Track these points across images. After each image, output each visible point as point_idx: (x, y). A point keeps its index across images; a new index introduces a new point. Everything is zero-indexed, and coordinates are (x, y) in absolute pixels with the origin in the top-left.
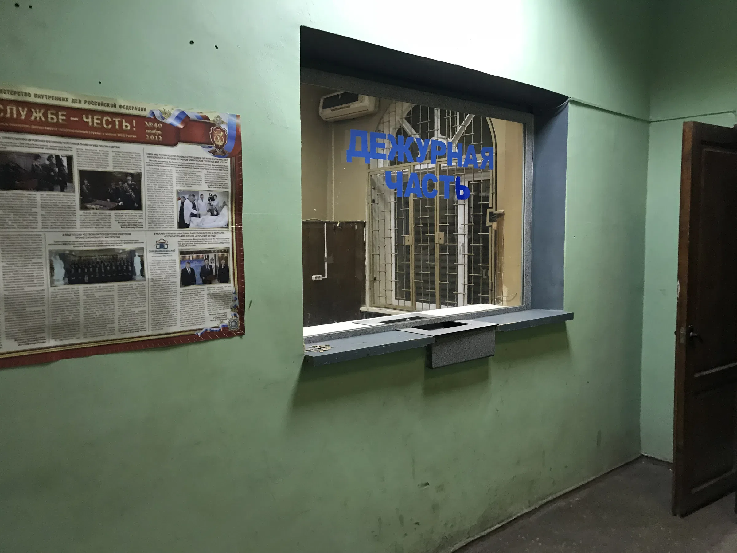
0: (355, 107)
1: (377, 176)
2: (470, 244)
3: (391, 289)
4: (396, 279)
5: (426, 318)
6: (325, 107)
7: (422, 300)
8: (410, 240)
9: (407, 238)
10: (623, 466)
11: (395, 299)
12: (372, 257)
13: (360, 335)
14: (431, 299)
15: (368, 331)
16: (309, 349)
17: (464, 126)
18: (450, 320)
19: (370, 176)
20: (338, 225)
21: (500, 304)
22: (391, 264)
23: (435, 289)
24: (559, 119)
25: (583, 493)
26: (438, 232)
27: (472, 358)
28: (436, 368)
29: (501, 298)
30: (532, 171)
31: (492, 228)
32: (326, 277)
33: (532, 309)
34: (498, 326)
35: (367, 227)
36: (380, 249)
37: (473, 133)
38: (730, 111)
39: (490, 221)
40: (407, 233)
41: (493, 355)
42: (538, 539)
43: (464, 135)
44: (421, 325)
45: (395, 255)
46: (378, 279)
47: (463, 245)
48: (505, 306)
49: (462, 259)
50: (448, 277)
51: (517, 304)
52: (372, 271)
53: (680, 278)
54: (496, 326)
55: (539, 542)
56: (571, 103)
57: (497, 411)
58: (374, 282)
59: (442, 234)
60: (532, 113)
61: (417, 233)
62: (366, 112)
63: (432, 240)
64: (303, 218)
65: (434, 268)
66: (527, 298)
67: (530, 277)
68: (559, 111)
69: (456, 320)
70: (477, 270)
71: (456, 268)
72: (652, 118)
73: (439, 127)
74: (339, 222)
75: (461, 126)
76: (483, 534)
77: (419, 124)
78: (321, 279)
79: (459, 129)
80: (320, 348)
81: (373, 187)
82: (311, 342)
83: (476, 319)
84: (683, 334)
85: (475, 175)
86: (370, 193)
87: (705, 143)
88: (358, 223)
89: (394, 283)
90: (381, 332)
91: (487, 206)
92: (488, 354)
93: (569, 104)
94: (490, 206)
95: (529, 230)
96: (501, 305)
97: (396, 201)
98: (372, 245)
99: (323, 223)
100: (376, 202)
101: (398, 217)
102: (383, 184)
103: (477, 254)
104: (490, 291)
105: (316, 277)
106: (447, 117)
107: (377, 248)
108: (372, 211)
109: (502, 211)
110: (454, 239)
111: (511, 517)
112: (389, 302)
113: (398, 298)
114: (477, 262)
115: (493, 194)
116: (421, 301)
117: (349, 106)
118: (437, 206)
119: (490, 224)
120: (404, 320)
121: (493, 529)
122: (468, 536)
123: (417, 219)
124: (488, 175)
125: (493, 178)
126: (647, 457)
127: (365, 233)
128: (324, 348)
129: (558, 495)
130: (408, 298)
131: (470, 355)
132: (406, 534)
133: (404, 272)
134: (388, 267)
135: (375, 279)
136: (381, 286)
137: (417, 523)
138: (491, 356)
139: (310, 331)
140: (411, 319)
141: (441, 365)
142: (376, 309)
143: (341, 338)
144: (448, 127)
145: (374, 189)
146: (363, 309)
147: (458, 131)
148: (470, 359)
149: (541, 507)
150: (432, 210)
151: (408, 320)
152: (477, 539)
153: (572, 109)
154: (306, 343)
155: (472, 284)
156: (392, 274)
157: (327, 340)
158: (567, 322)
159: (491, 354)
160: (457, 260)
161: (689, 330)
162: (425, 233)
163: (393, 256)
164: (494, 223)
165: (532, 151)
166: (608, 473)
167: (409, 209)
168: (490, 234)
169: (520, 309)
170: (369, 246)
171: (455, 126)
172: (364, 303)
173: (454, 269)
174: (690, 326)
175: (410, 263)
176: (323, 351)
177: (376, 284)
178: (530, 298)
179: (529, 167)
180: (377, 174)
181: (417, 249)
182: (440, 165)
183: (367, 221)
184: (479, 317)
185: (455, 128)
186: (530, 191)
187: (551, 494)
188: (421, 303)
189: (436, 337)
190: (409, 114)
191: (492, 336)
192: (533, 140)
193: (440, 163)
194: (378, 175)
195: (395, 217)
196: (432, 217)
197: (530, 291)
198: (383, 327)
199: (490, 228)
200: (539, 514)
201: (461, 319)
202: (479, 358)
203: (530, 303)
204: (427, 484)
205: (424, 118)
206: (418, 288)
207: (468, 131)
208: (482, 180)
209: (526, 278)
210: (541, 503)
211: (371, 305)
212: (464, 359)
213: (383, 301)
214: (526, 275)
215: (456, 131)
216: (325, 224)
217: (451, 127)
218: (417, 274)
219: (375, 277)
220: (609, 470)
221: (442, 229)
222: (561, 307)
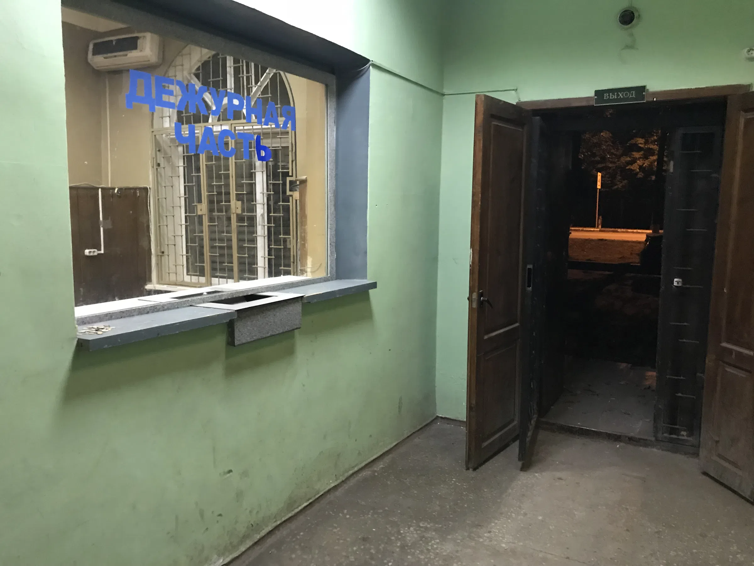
0: (133, 56)
1: (162, 137)
2: (270, 214)
3: (182, 264)
4: (187, 253)
5: (226, 292)
6: (95, 53)
7: (219, 276)
8: (202, 208)
9: (199, 206)
10: (421, 429)
11: (187, 275)
12: (159, 228)
13: (148, 313)
14: (228, 274)
15: (158, 308)
16: (84, 331)
17: (260, 86)
18: (252, 293)
19: (154, 136)
20: (116, 191)
21: (304, 275)
22: (182, 236)
23: (232, 263)
24: (361, 82)
25: (387, 459)
26: (235, 201)
27: (278, 332)
28: (239, 345)
29: (305, 269)
30: (335, 136)
31: (292, 198)
32: (102, 252)
33: (336, 279)
34: (305, 297)
35: (151, 194)
36: (168, 219)
37: (270, 95)
38: (512, 88)
39: (290, 190)
40: (200, 201)
41: (299, 328)
42: (345, 511)
43: (261, 96)
44: (220, 299)
45: (186, 226)
46: (166, 253)
47: (263, 215)
48: (310, 277)
49: (261, 230)
50: (246, 249)
51: (322, 274)
52: (159, 243)
53: (472, 246)
54: (303, 296)
55: (347, 514)
56: (373, 67)
57: (304, 385)
58: (161, 256)
59: (239, 203)
60: (334, 73)
61: (211, 202)
62: (147, 63)
63: (228, 208)
64: (70, 183)
65: (231, 240)
66: (331, 268)
67: (334, 246)
68: (361, 74)
69: (260, 293)
70: (277, 242)
71: (255, 240)
72: (446, 91)
73: (233, 86)
74: (118, 188)
75: (257, 87)
76: (290, 515)
77: (210, 82)
78: (96, 254)
79: (254, 89)
80: (98, 330)
81: (157, 150)
82: (85, 324)
83: (281, 291)
84: (475, 299)
85: (274, 140)
86: (154, 156)
87: (493, 116)
88: (140, 189)
89: (185, 257)
90: (173, 309)
91: (286, 175)
92: (296, 327)
93: (371, 67)
94: (290, 174)
95: (333, 198)
96: (305, 277)
97: (186, 165)
98: (159, 216)
99: (98, 188)
100: (162, 165)
101: (188, 183)
102: (170, 147)
103: (277, 226)
104: (292, 264)
105: (90, 252)
106: (241, 75)
107: (165, 218)
108: (157, 175)
109: (304, 177)
110: (252, 209)
111: (318, 494)
112: (180, 279)
113: (190, 273)
114: (277, 233)
115: (292, 161)
116: (217, 277)
117: (126, 55)
118: (232, 171)
119: (291, 193)
120: (201, 294)
121: (300, 508)
122: (275, 520)
123: (210, 187)
124: (287, 142)
125: (292, 144)
126: (442, 418)
127: (149, 201)
128: (103, 329)
129: (363, 464)
130: (202, 274)
131: (276, 329)
132: (207, 529)
133: (197, 245)
134: (178, 239)
135: (163, 252)
136: (169, 261)
137: (220, 515)
138: (297, 329)
139: (83, 311)
140: (209, 293)
141: (244, 341)
142: (165, 286)
143: (125, 317)
144: (242, 87)
145: (159, 151)
146: (148, 287)
147: (253, 91)
148: (276, 333)
149: (348, 478)
150: (227, 177)
151: (205, 294)
152: (285, 521)
153: (373, 74)
154: (79, 325)
155: (273, 257)
156: (182, 247)
157: (106, 320)
158: (371, 291)
159: (298, 327)
160: (257, 232)
161: (481, 295)
162: (219, 202)
163: (184, 227)
164: (295, 192)
165: (334, 115)
166: (408, 437)
167: (201, 174)
168: (290, 204)
169: (325, 280)
170: (155, 217)
171: (250, 86)
172: (150, 280)
173: (254, 241)
174: (480, 291)
175: (204, 234)
176: (101, 333)
177: (165, 259)
178: (335, 268)
179: (332, 131)
180: (162, 135)
181: (211, 219)
182: (235, 127)
183: (151, 186)
184: (284, 289)
185: (251, 89)
186: (333, 157)
187: (355, 466)
188: (217, 279)
189: (238, 311)
190: (198, 69)
191: (298, 307)
192: (335, 103)
193: (235, 125)
194: (164, 135)
195: (185, 183)
196: (227, 185)
197: (335, 261)
198: (175, 303)
199: (291, 198)
200: (346, 486)
201: (265, 292)
202: (286, 332)
203: (335, 274)
204: (230, 471)
205: (216, 75)
206: (213, 262)
207: (265, 91)
208: (282, 147)
209: (330, 247)
210: (347, 475)
211: (159, 283)
212: (269, 334)
213: (173, 278)
214: (330, 244)
215: (252, 91)
216: (100, 190)
217: (245, 87)
218: (212, 247)
219: (162, 250)
220: (409, 435)
221: (239, 197)
222: (365, 277)
